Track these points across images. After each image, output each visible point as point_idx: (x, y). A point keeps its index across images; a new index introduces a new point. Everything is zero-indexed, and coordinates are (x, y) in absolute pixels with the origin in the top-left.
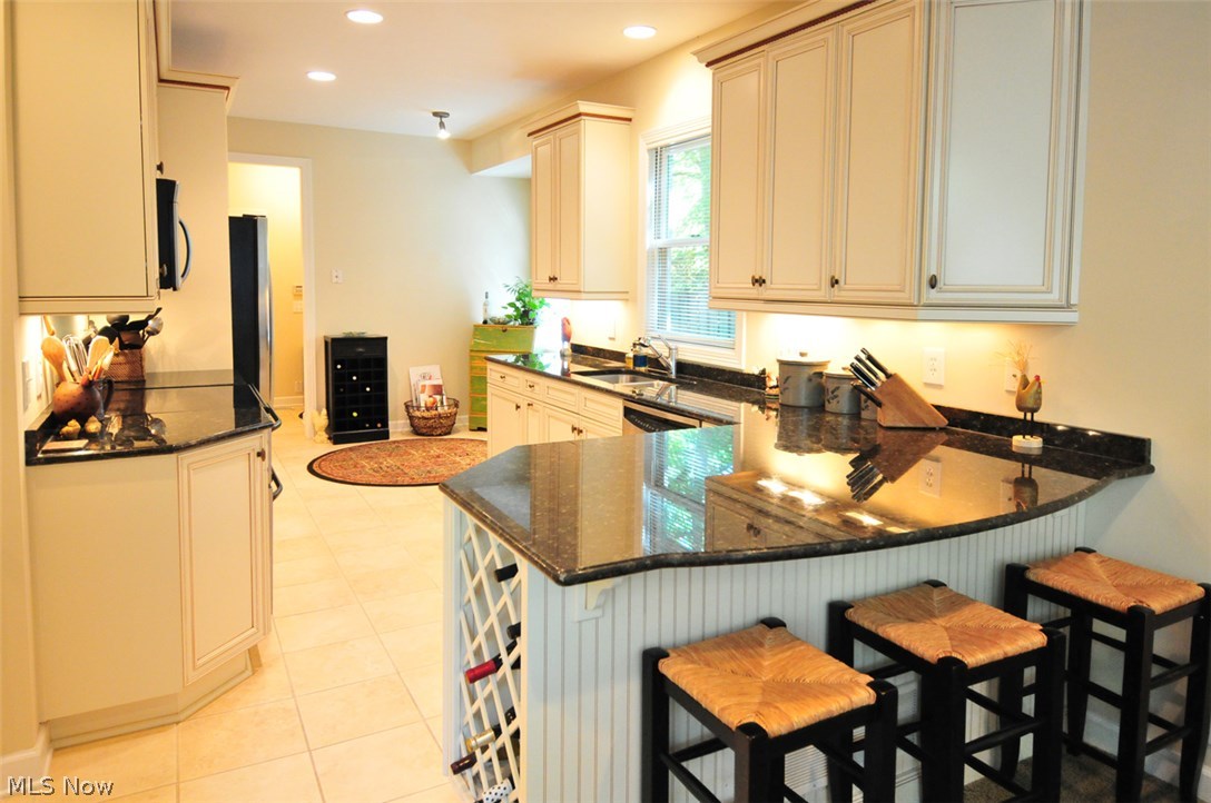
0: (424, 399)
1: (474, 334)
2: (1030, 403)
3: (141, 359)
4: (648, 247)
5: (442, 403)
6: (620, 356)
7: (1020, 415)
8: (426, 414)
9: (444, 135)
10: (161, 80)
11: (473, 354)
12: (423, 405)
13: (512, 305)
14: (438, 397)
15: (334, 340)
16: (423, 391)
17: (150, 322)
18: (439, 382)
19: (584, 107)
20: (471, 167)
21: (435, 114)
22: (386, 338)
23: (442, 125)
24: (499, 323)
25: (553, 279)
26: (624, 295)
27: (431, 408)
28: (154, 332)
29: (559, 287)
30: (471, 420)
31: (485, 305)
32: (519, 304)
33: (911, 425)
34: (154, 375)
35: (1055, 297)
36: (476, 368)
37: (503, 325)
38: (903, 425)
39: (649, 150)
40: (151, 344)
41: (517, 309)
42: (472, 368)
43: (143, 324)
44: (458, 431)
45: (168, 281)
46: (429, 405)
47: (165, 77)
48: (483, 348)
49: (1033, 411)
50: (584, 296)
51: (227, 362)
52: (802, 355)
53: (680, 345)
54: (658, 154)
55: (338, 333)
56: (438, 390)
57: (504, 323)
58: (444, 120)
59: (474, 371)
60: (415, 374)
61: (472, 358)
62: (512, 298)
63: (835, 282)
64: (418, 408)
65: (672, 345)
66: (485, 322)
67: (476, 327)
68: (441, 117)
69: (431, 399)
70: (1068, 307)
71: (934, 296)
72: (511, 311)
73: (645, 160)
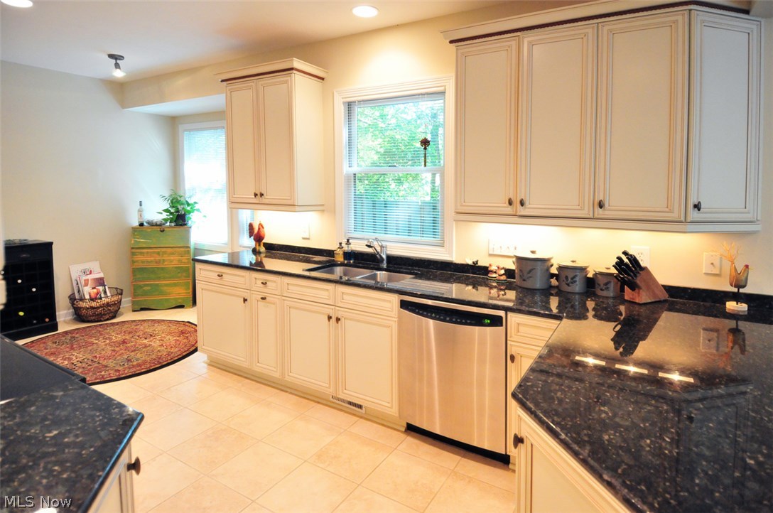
0: (87, 291)
1: (134, 234)
4: (345, 172)
5: (105, 292)
6: (330, 253)
8: (94, 304)
9: (119, 74)
11: (134, 251)
12: (87, 297)
13: (166, 211)
14: (101, 288)
16: (86, 285)
18: (101, 275)
19: (297, 64)
20: (124, 104)
21: (111, 56)
22: (51, 244)
23: (117, 66)
24: (156, 225)
25: (259, 195)
26: (320, 208)
27: (96, 299)
29: (267, 201)
30: (133, 303)
31: (139, 211)
32: (172, 210)
33: (653, 300)
35: (751, 217)
36: (137, 261)
38: (650, 301)
39: (344, 103)
41: (171, 214)
42: (133, 262)
44: (122, 314)
46: (93, 296)
48: (144, 246)
50: (297, 208)
52: (533, 252)
53: (388, 244)
54: (350, 106)
56: (101, 282)
57: (160, 225)
58: (118, 61)
59: (135, 264)
60: (76, 271)
61: (133, 254)
62: (167, 205)
64: (82, 299)
65: (384, 243)
66: (141, 225)
67: (134, 229)
68: (116, 59)
69: (95, 291)
70: (757, 222)
72: (165, 215)
73: (340, 110)
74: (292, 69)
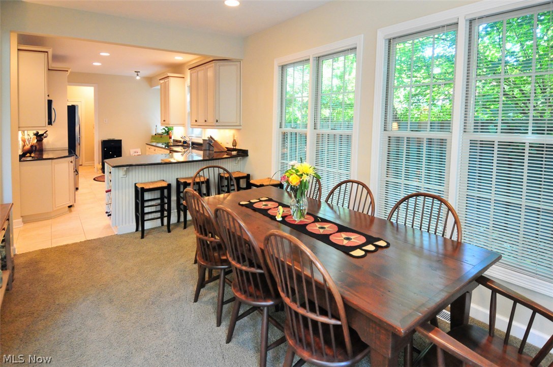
1: (152, 139)
2: (234, 145)
3: (42, 144)
6: (180, 142)
7: (233, 147)
9: (138, 78)
10: (49, 70)
13: (164, 129)
15: (104, 141)
17: (45, 134)
18: (140, 154)
19: (169, 74)
20: (151, 86)
21: (136, 72)
22: (121, 140)
23: (138, 75)
24: (160, 135)
25: (164, 121)
28: (45, 137)
29: (166, 123)
31: (156, 129)
32: (166, 129)
33: (219, 151)
34: (45, 149)
35: (238, 124)
37: (161, 135)
40: (45, 140)
41: (165, 130)
43: (43, 135)
45: (50, 123)
47: (50, 69)
49: (235, 146)
51: (66, 145)
55: (106, 138)
58: (138, 73)
60: (132, 151)
63: (206, 121)
65: (190, 138)
66: (155, 135)
67: (152, 136)
70: (240, 126)
71: (217, 124)
72: (164, 131)
74: (168, 77)
